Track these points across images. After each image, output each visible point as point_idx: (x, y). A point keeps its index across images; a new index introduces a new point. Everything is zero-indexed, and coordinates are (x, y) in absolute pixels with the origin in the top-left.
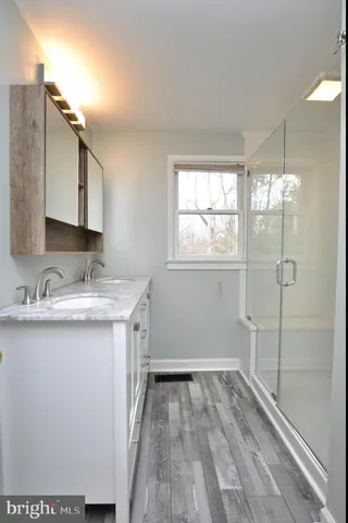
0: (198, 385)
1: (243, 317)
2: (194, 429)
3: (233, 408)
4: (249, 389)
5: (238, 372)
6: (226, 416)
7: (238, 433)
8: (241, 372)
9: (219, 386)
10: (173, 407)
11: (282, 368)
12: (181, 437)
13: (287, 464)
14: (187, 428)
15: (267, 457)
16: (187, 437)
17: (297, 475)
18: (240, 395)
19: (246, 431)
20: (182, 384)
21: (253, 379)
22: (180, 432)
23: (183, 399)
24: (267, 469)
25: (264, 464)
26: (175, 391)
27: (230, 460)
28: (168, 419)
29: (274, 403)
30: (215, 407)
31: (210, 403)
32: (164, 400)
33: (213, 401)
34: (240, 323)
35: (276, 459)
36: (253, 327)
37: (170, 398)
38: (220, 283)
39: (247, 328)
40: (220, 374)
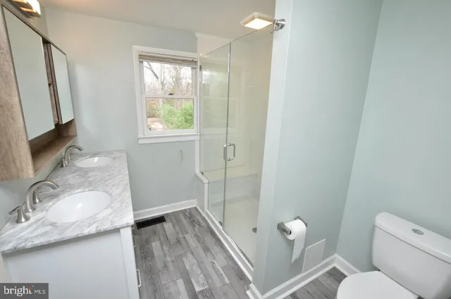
0: (170, 224)
1: (198, 172)
2: (174, 258)
3: (196, 235)
4: (204, 219)
5: (196, 208)
6: (193, 242)
7: (201, 252)
8: (198, 208)
9: (185, 221)
10: (155, 245)
11: (226, 198)
12: (165, 266)
13: (231, 263)
14: (169, 259)
15: (220, 262)
16: (170, 264)
17: (236, 268)
18: (199, 225)
19: (206, 249)
20: (158, 226)
21: (207, 213)
22: (164, 264)
23: (162, 238)
24: (221, 270)
25: (219, 267)
26: (155, 233)
27: (199, 272)
28: (154, 256)
29: (221, 228)
30: (184, 238)
31: (181, 236)
32: (148, 241)
33: (183, 234)
34: (196, 176)
35: (224, 262)
36: (206, 181)
37: (152, 240)
38: (181, 151)
39: (202, 182)
40: (183, 212)
